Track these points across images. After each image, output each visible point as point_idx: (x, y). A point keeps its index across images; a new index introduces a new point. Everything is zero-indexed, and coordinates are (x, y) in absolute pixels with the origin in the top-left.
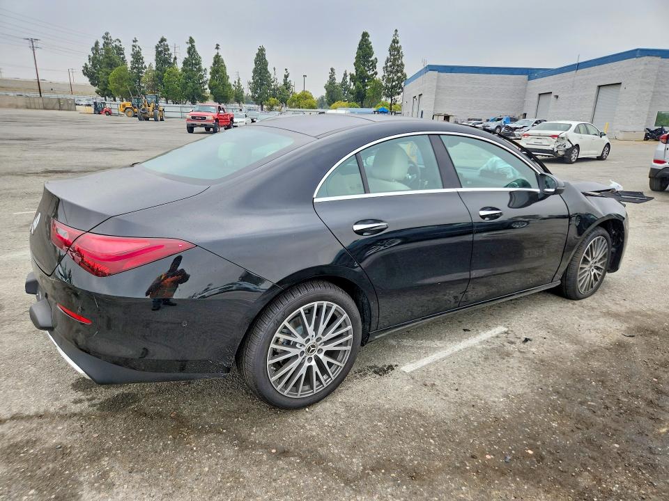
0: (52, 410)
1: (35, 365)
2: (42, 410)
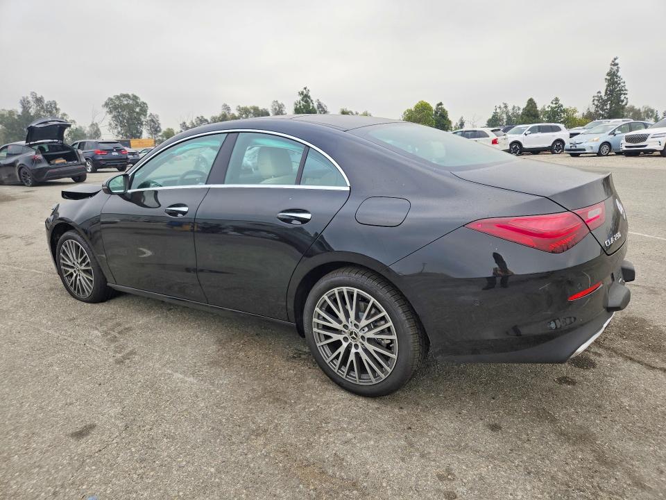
0: (621, 359)
1: (621, 407)
2: (629, 362)
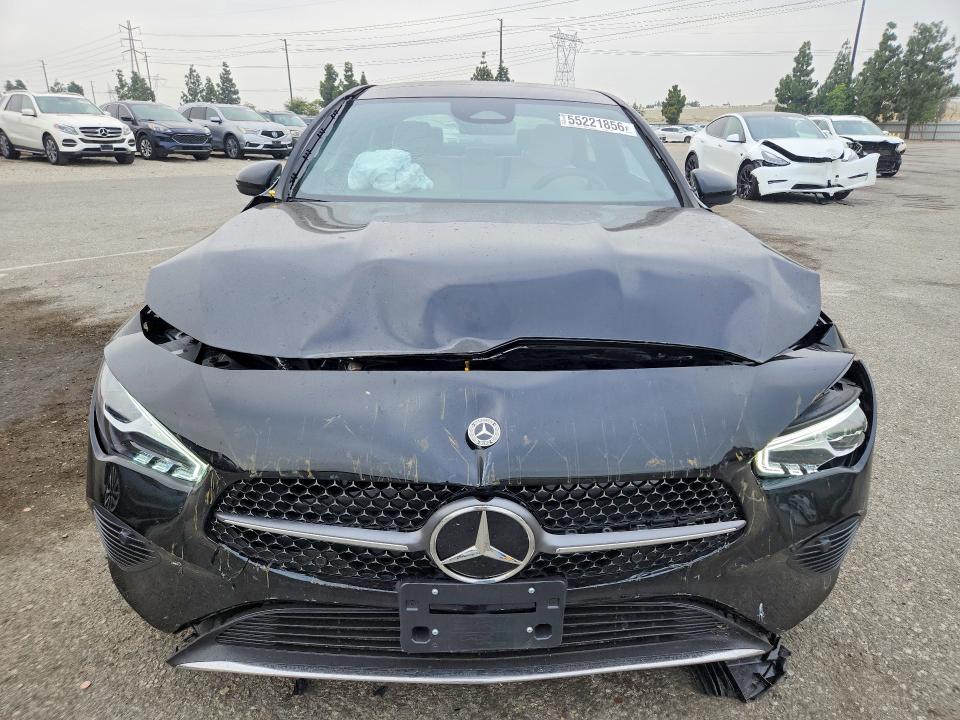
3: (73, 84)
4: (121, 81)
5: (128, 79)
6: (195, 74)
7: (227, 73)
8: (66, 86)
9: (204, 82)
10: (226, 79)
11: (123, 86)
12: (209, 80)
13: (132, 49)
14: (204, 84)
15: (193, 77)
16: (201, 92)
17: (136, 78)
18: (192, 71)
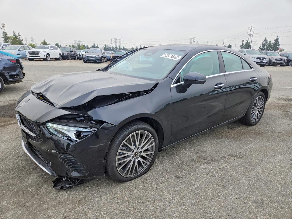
3: (229, 45)
4: (243, 43)
5: (245, 43)
6: (266, 40)
7: (278, 39)
8: (227, 46)
9: (268, 42)
10: (277, 41)
11: (243, 45)
12: (270, 42)
13: (250, 34)
14: (268, 43)
15: (265, 41)
16: (266, 45)
17: (247, 43)
18: (265, 39)
